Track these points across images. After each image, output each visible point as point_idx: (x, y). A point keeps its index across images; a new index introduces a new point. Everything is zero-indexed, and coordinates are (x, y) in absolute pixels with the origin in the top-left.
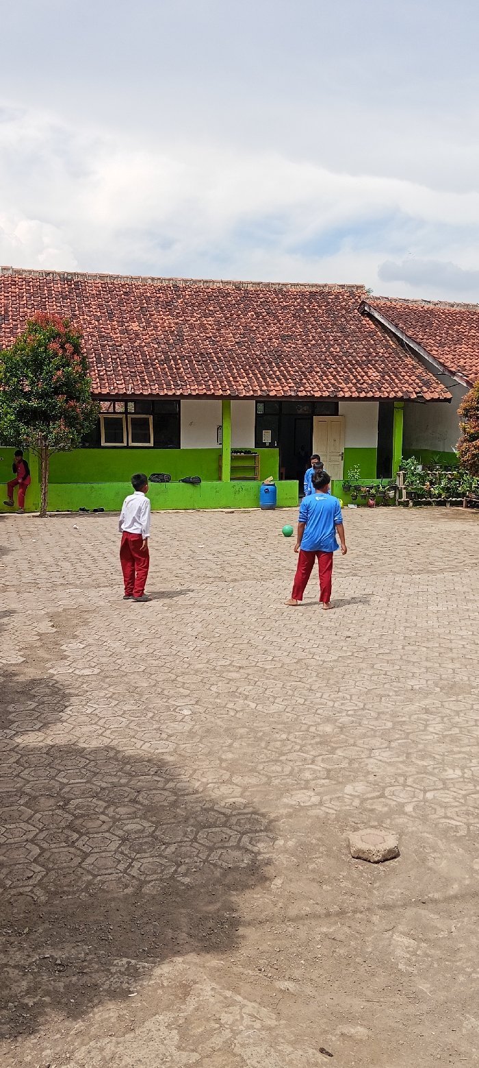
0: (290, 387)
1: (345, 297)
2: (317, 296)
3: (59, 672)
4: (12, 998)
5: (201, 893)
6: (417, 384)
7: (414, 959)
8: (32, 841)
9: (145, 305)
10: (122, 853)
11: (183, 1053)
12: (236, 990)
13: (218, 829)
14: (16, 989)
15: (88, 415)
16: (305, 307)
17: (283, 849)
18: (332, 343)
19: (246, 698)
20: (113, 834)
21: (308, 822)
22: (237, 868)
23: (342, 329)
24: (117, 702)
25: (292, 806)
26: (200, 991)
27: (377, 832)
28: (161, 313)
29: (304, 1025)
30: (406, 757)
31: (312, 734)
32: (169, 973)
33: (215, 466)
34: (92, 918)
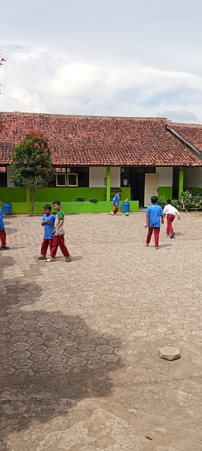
0: (135, 161)
1: (159, 123)
2: (147, 123)
3: (39, 280)
4: (20, 414)
5: (97, 372)
6: (189, 159)
7: (186, 401)
8: (28, 350)
9: (75, 127)
10: (64, 355)
11: (90, 437)
12: (111, 412)
13: (104, 346)
14: (21, 410)
15: (50, 173)
16: (142, 127)
17: (132, 354)
18: (153, 142)
19: (116, 291)
20: (61, 347)
21: (142, 344)
22: (112, 362)
23: (158, 136)
24: (63, 293)
25: (135, 337)
26: (97, 412)
27: (171, 348)
28: (81, 130)
29: (140, 427)
30: (184, 317)
31: (144, 307)
32: (84, 405)
33: (104, 195)
34: (52, 382)
